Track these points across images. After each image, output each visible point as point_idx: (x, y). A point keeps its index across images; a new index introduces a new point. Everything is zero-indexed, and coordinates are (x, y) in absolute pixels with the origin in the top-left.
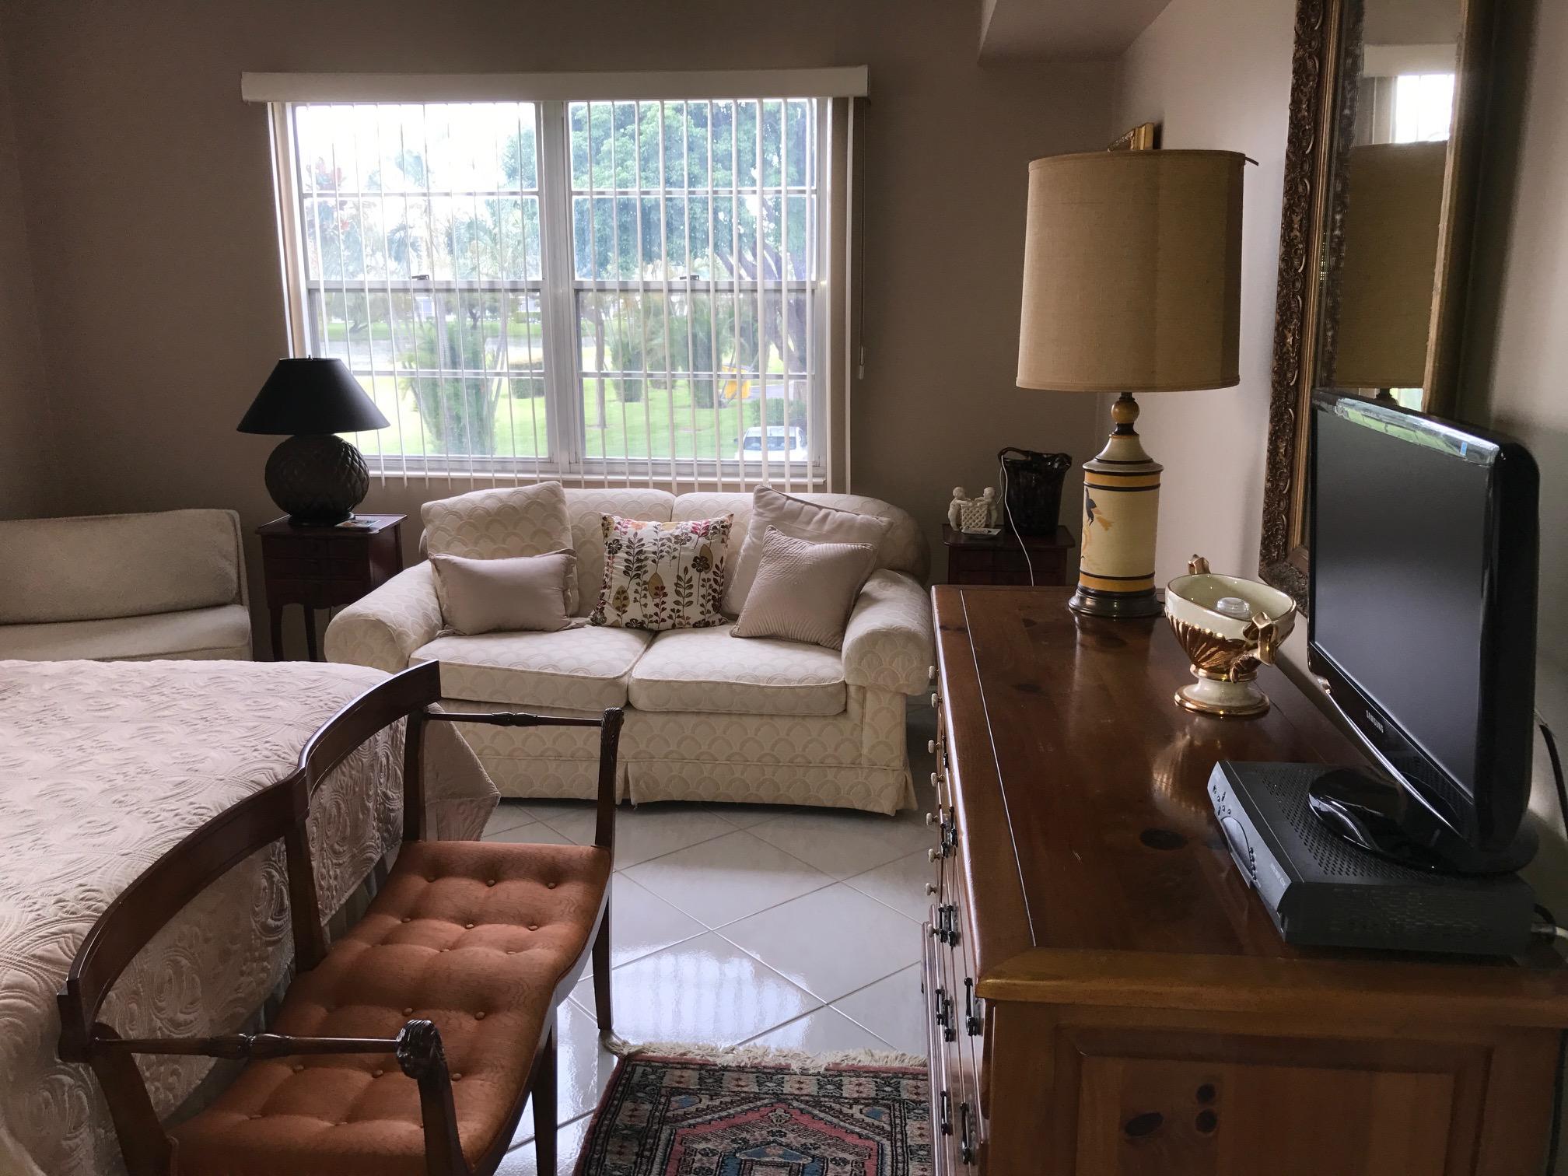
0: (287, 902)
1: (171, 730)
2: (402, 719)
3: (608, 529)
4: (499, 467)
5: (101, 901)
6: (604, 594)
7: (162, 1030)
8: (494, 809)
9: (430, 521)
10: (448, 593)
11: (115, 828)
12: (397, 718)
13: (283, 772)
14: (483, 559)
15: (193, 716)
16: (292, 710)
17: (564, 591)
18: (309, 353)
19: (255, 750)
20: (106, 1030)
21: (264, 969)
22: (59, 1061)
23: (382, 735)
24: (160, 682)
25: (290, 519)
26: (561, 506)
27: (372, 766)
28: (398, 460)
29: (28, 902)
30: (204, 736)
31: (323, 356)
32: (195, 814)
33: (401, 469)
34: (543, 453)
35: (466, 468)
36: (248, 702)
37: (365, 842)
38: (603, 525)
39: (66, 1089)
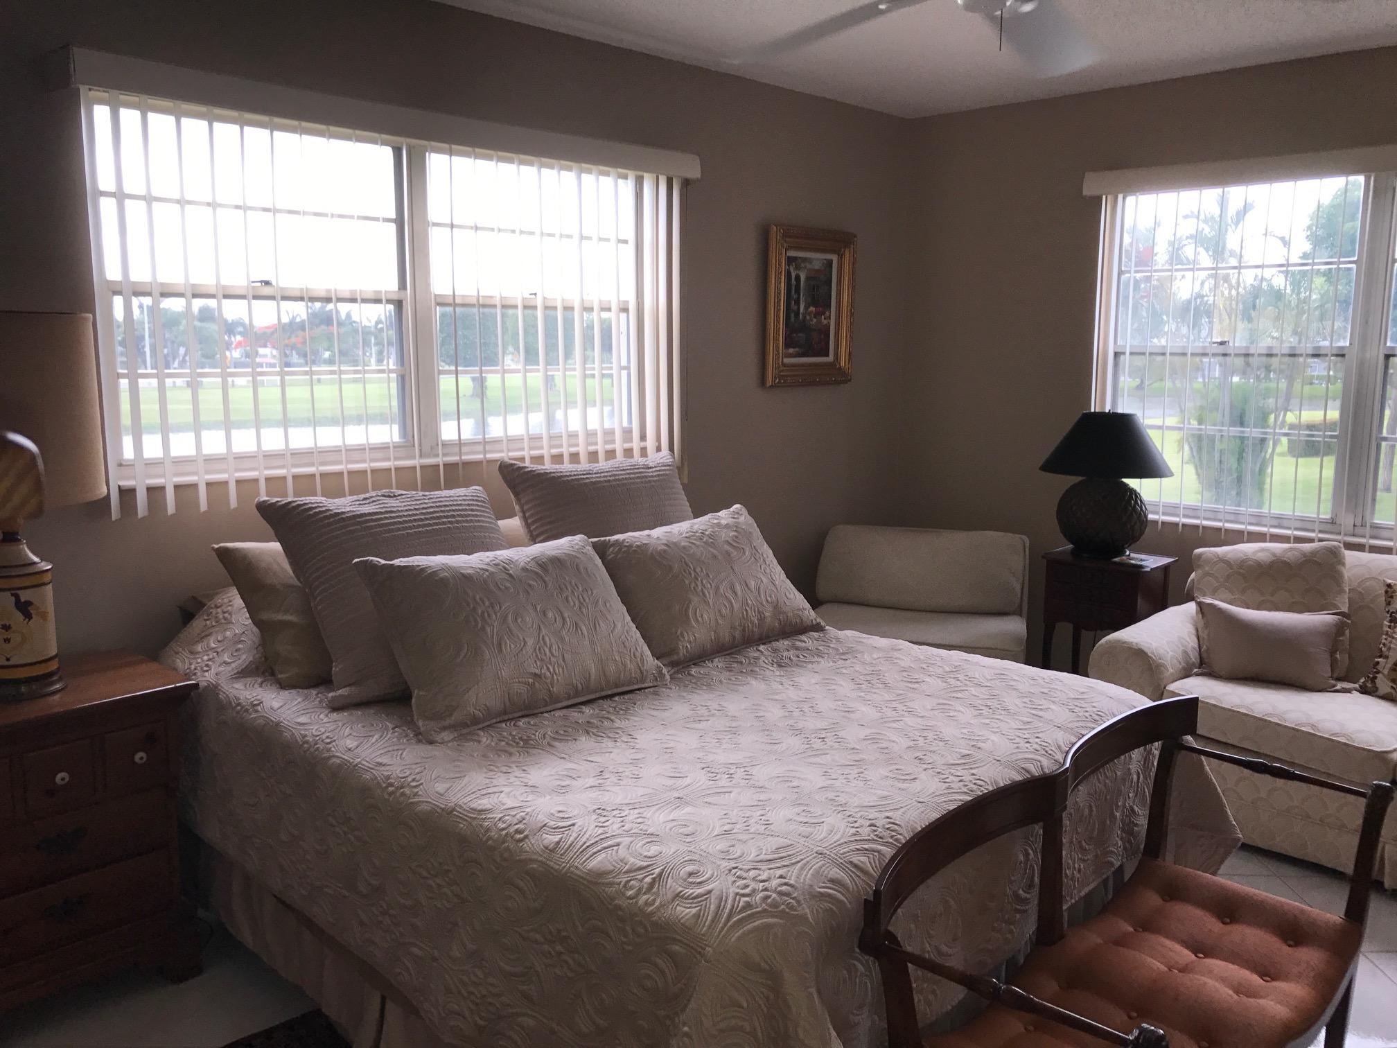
0: (1037, 880)
1: (963, 710)
2: (1156, 744)
3: (1392, 597)
4: (1275, 522)
5: (900, 834)
6: (1378, 663)
7: (930, 955)
8: (1234, 850)
9: (1199, 566)
10: (1208, 635)
11: (915, 779)
12: (1152, 742)
13: (1048, 766)
14: (1248, 608)
15: (980, 702)
16: (1062, 715)
17: (1332, 653)
18: (1108, 408)
19: (1028, 742)
20: (892, 937)
21: (1011, 932)
22: (857, 950)
23: (1136, 754)
24: (956, 670)
25: (1073, 549)
26: (1340, 567)
27: (1124, 780)
28: (1176, 507)
29: (851, 819)
30: (987, 721)
31: (1120, 411)
32: (975, 784)
33: (1178, 515)
34: (1326, 514)
35: (1241, 520)
36: (1025, 700)
37: (1109, 846)
38: (1386, 592)
39: (859, 974)
